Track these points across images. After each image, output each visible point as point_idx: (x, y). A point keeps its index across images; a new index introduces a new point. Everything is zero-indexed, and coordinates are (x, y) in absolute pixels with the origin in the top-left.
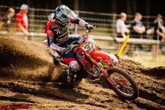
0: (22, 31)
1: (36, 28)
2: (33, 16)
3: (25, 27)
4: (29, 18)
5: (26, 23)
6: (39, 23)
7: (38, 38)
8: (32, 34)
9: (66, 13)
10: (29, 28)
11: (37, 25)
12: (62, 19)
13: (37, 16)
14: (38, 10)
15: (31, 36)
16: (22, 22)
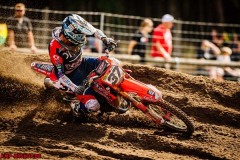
0: (161, 55)
1: (183, 51)
2: (179, 32)
3: (166, 49)
4: (173, 35)
5: (169, 43)
6: (189, 43)
7: (186, 67)
8: (177, 60)
9: (79, 27)
10: (173, 50)
11: (186, 47)
12: (75, 36)
13: (186, 32)
14: (187, 23)
15: (175, 64)
16: (162, 42)
